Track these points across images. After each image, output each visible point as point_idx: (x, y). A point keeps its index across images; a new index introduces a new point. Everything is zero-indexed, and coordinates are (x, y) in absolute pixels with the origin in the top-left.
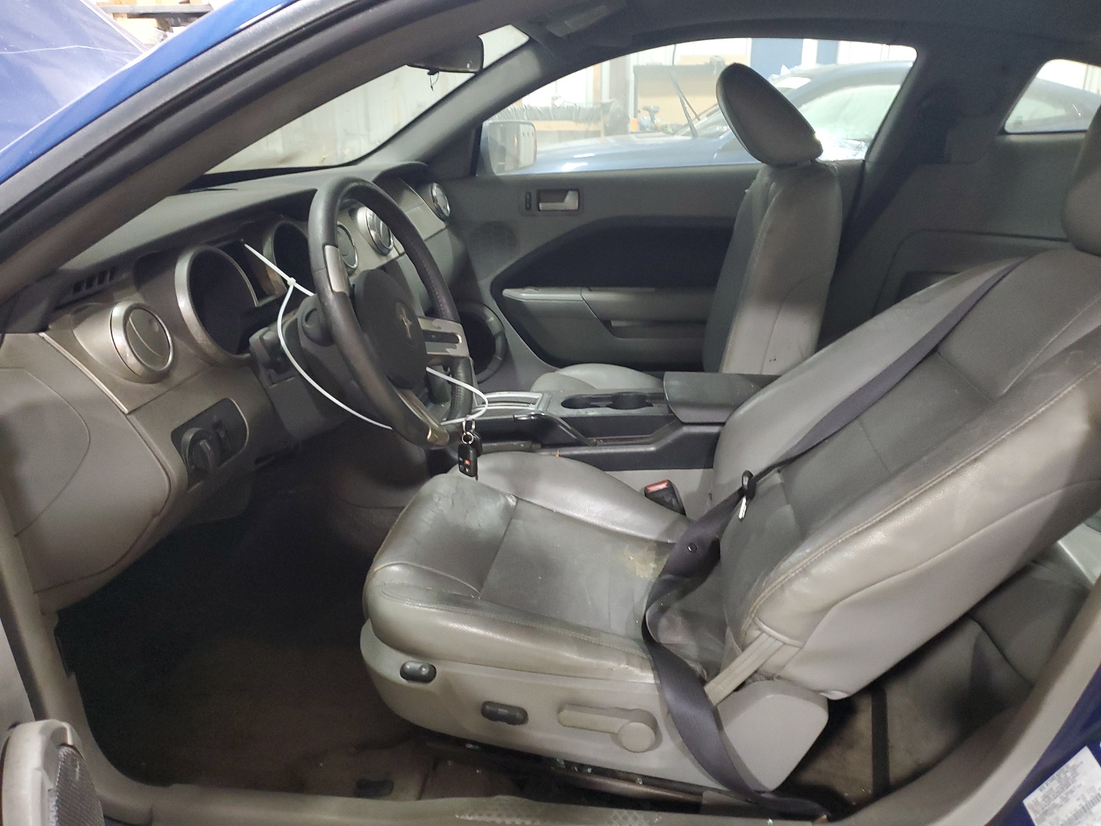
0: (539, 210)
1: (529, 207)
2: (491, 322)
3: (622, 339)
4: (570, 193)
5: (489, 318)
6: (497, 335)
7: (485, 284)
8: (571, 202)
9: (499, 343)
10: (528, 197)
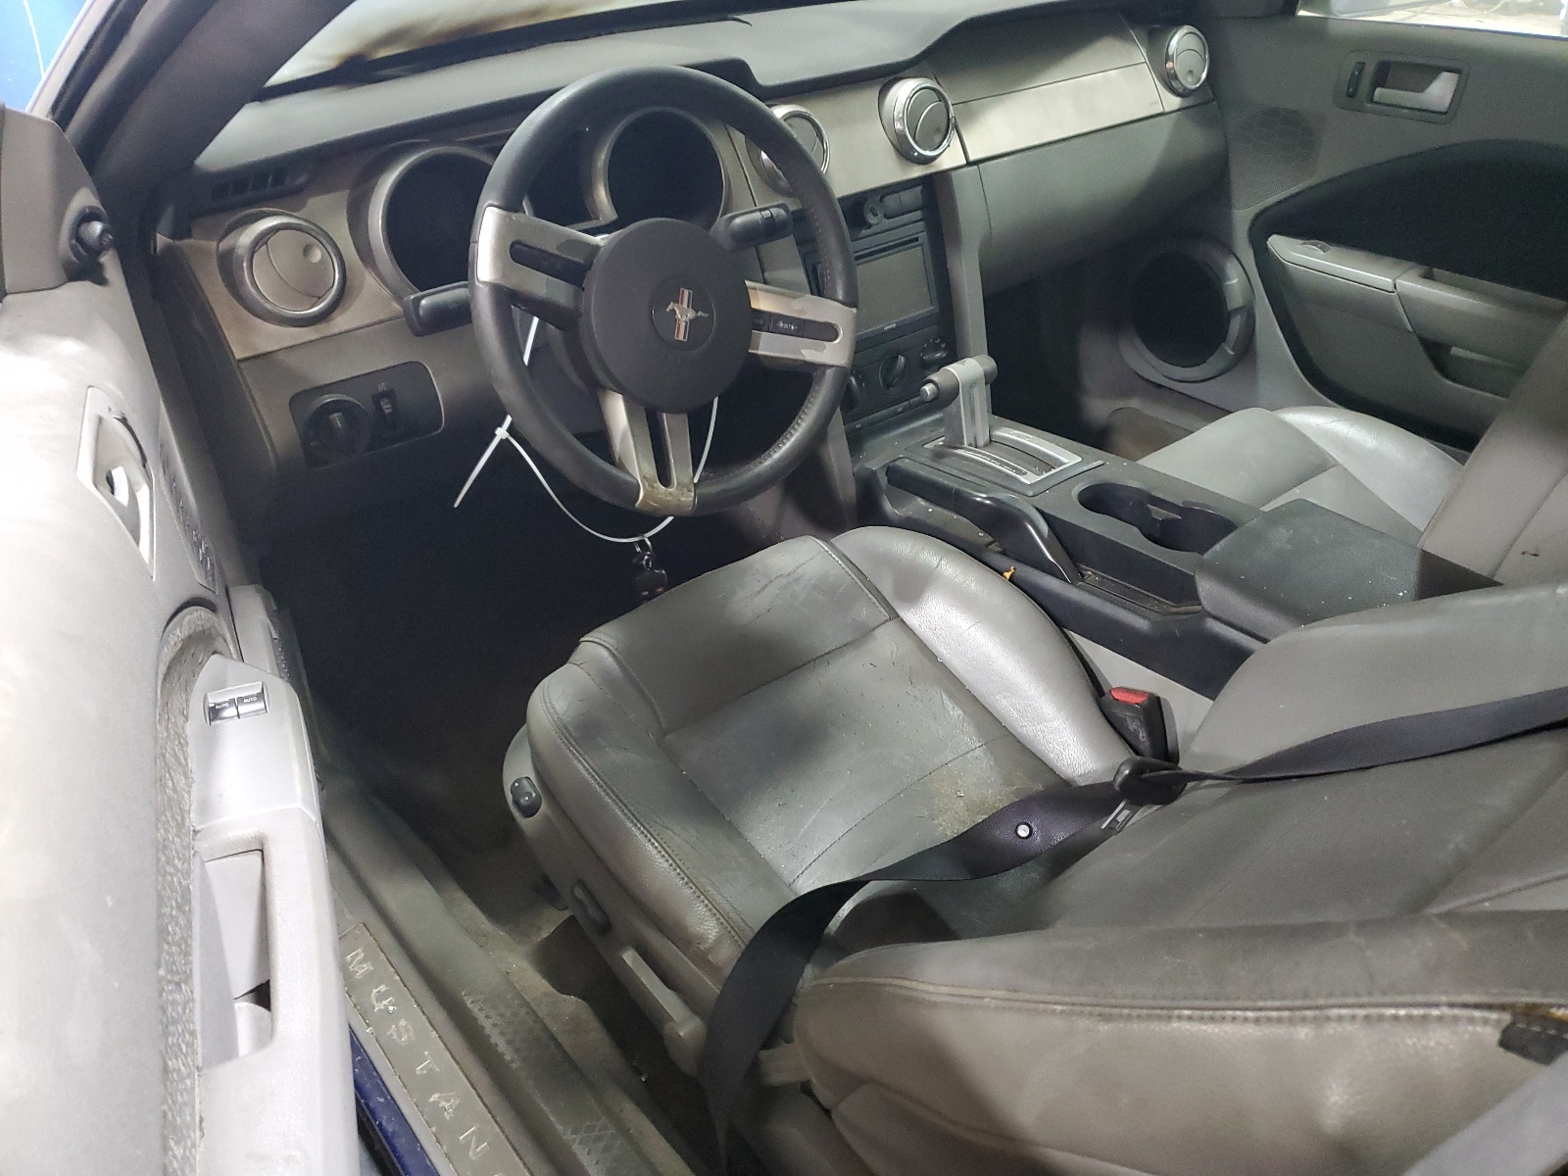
0: (1371, 100)
1: (1352, 94)
2: (1232, 285)
3: (1451, 383)
4: (1445, 75)
5: (1229, 280)
6: (1237, 310)
7: (1242, 217)
8: (1440, 91)
9: (1236, 325)
10: (1357, 73)
